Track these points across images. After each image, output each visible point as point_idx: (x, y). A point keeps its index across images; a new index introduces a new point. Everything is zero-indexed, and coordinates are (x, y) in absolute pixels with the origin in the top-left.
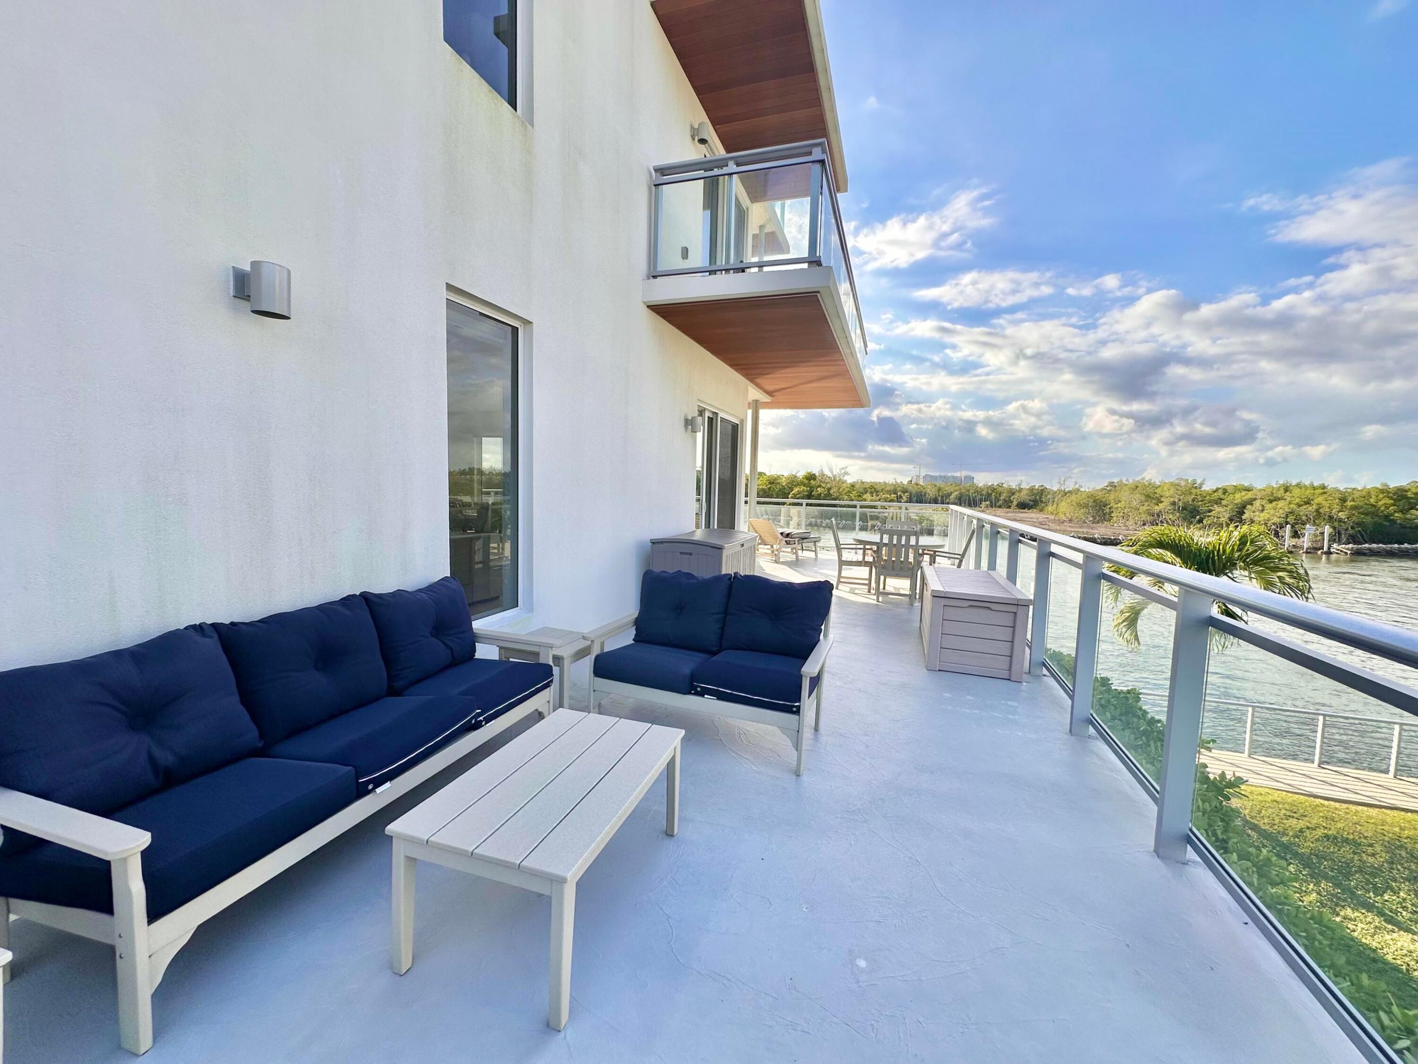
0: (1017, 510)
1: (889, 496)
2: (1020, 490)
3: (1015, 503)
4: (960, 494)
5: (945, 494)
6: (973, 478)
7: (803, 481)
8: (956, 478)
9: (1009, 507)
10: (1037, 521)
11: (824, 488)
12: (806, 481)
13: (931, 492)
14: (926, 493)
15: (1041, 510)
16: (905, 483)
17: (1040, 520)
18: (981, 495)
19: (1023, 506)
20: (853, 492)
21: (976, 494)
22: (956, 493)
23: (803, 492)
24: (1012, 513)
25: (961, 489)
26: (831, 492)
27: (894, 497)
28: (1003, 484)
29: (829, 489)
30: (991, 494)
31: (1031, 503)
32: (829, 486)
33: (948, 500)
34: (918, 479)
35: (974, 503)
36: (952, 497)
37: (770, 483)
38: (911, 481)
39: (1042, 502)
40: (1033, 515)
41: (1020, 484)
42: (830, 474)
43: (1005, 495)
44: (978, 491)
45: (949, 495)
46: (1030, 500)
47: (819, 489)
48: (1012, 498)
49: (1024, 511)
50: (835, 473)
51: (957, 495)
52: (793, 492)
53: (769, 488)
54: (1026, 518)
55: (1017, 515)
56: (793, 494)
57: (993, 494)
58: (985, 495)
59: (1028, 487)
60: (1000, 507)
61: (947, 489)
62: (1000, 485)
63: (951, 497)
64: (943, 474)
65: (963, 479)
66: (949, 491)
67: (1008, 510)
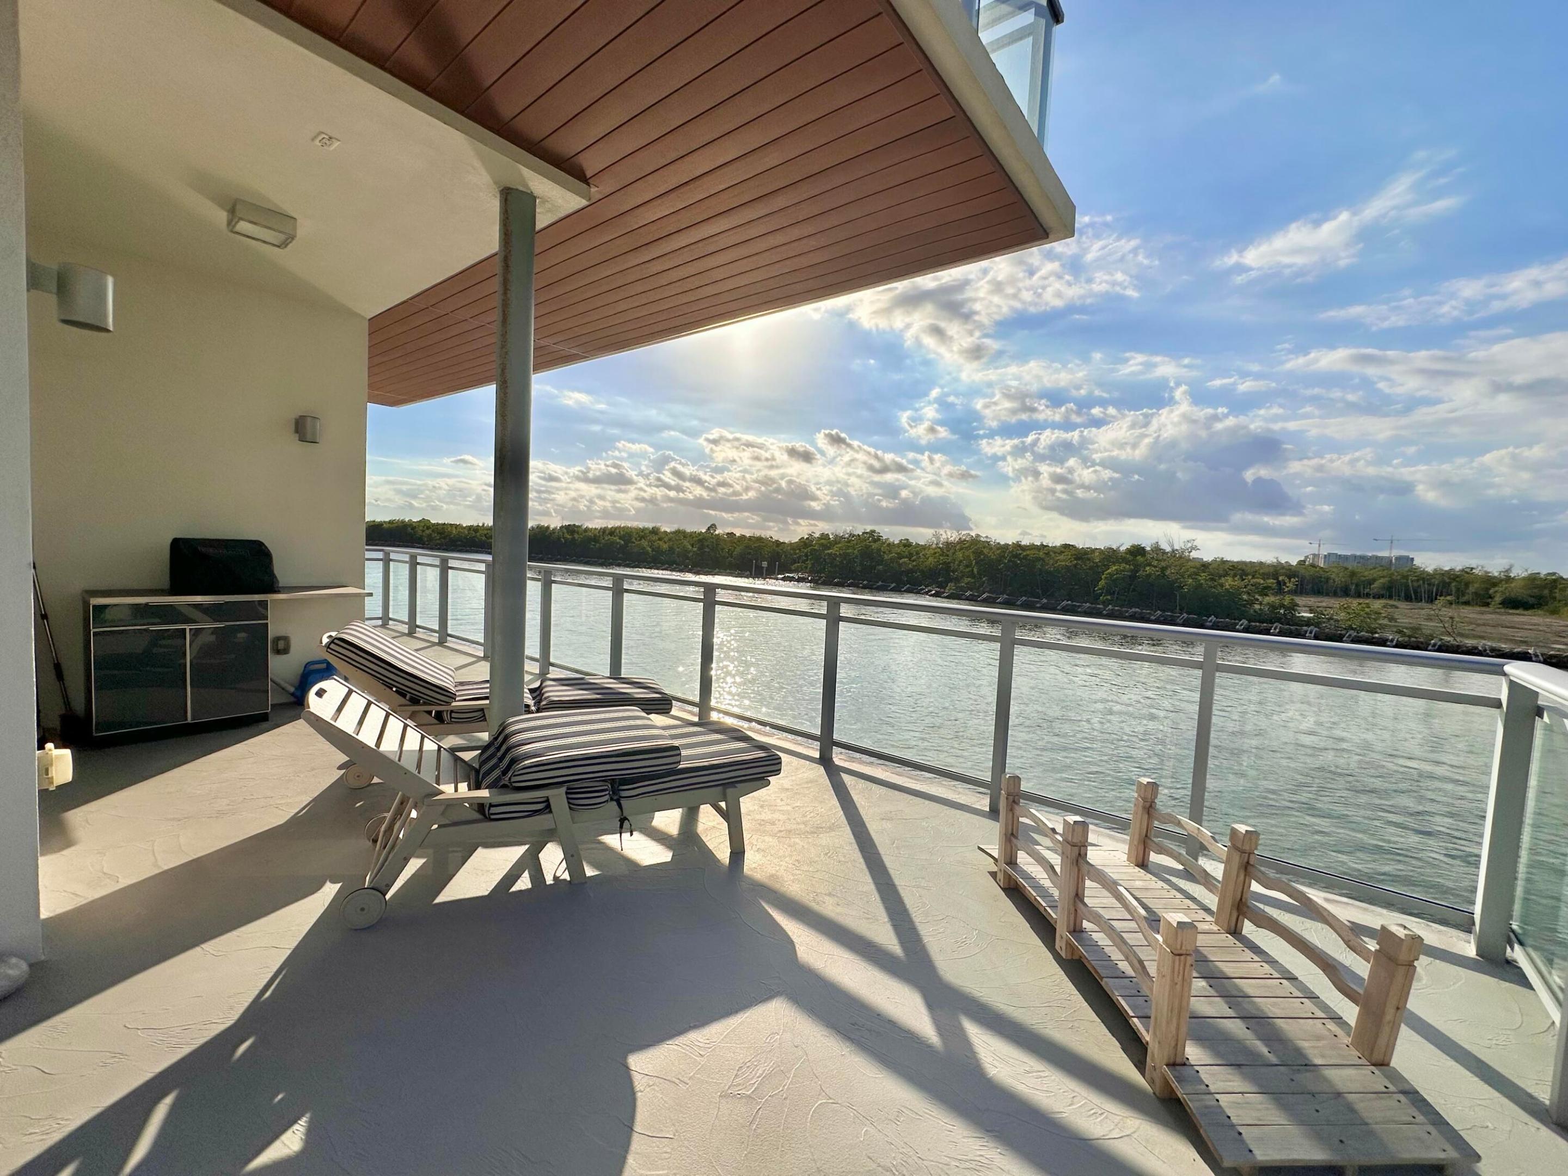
0: (1503, 610)
1: (1262, 582)
2: (1509, 579)
3: (1498, 599)
4: (1389, 582)
5: (1364, 581)
6: (1412, 559)
7: (1125, 558)
8: (1382, 558)
9: (1487, 605)
10: (1549, 630)
11: (1155, 567)
12: (1129, 557)
13: (1338, 578)
14: (1328, 579)
15: (1554, 612)
16: (1294, 563)
17: (1554, 629)
18: (1429, 585)
19: (1513, 604)
20: (1202, 574)
21: (1421, 582)
22: (1382, 580)
23: (1124, 571)
24: (1491, 613)
25: (1393, 574)
26: (1168, 572)
27: (1273, 584)
28: (1472, 569)
29: (1163, 569)
30: (1449, 584)
31: (1532, 601)
32: (1163, 564)
33: (1367, 590)
34: (1316, 560)
35: (1416, 596)
36: (1376, 585)
37: (1076, 559)
38: (1304, 561)
39: (1555, 598)
40: (1536, 620)
41: (1508, 571)
42: (1168, 549)
43: (1476, 585)
44: (1424, 577)
45: (1371, 582)
46: (1531, 596)
47: (1148, 568)
48: (1491, 591)
49: (1517, 612)
50: (1176, 547)
51: (1384, 584)
52: (1109, 571)
53: (1075, 566)
54: (1523, 623)
55: (1504, 617)
56: (1109, 574)
57: (1453, 584)
58: (1438, 585)
59: (1524, 574)
60: (1467, 603)
61: (1366, 573)
62: (1468, 571)
63: (1372, 586)
64: (1358, 553)
65: (1394, 561)
66: (1371, 577)
67: (1484, 609)
